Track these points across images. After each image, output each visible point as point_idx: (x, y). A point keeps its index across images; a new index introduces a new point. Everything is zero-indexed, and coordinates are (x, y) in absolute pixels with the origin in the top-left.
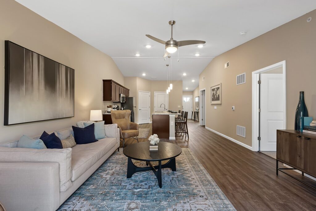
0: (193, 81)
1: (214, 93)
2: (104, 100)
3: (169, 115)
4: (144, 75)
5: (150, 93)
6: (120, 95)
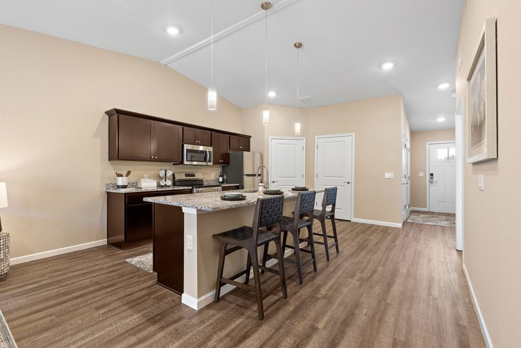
4: (272, 95)
5: (305, 139)
6: (183, 146)
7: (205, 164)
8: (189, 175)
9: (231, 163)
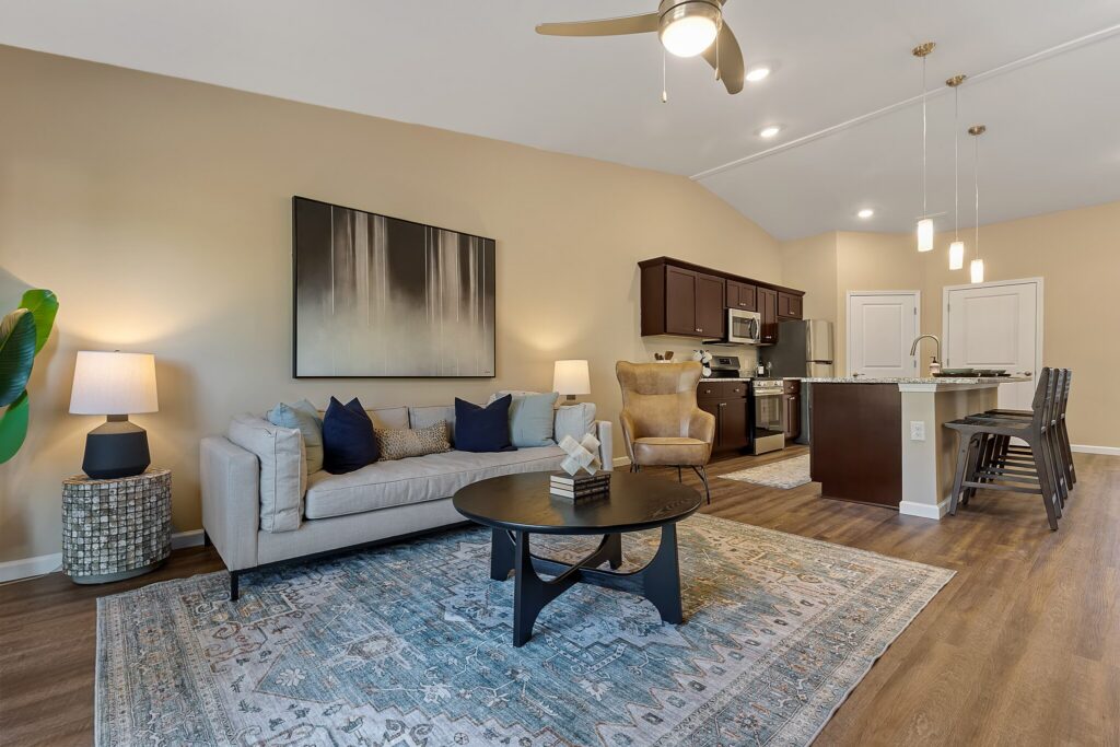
4: (866, 214)
5: (918, 294)
6: (727, 312)
7: (751, 341)
8: (724, 361)
9: (781, 340)
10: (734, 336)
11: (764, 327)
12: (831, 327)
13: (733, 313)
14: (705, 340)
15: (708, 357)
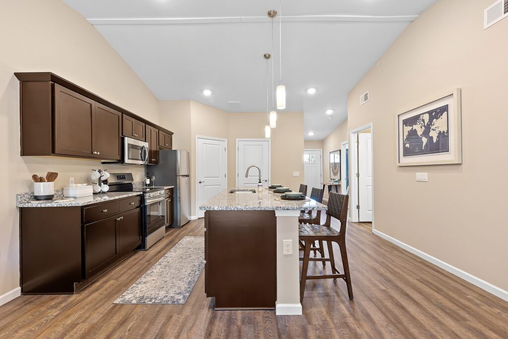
0: (329, 112)
1: (413, 133)
2: (24, 153)
3: (273, 212)
4: (207, 93)
5: (226, 141)
6: (123, 139)
7: (141, 162)
8: (120, 177)
9: (161, 162)
10: (129, 159)
11: (150, 152)
12: (188, 155)
13: (128, 141)
14: (103, 161)
15: (106, 175)
